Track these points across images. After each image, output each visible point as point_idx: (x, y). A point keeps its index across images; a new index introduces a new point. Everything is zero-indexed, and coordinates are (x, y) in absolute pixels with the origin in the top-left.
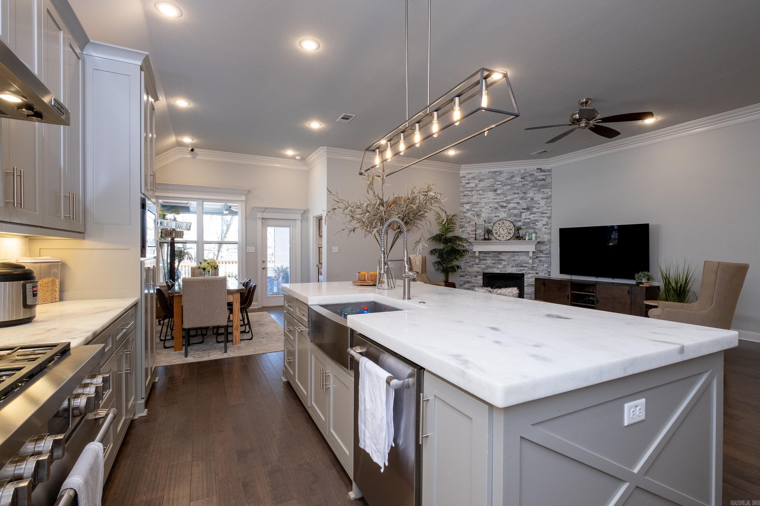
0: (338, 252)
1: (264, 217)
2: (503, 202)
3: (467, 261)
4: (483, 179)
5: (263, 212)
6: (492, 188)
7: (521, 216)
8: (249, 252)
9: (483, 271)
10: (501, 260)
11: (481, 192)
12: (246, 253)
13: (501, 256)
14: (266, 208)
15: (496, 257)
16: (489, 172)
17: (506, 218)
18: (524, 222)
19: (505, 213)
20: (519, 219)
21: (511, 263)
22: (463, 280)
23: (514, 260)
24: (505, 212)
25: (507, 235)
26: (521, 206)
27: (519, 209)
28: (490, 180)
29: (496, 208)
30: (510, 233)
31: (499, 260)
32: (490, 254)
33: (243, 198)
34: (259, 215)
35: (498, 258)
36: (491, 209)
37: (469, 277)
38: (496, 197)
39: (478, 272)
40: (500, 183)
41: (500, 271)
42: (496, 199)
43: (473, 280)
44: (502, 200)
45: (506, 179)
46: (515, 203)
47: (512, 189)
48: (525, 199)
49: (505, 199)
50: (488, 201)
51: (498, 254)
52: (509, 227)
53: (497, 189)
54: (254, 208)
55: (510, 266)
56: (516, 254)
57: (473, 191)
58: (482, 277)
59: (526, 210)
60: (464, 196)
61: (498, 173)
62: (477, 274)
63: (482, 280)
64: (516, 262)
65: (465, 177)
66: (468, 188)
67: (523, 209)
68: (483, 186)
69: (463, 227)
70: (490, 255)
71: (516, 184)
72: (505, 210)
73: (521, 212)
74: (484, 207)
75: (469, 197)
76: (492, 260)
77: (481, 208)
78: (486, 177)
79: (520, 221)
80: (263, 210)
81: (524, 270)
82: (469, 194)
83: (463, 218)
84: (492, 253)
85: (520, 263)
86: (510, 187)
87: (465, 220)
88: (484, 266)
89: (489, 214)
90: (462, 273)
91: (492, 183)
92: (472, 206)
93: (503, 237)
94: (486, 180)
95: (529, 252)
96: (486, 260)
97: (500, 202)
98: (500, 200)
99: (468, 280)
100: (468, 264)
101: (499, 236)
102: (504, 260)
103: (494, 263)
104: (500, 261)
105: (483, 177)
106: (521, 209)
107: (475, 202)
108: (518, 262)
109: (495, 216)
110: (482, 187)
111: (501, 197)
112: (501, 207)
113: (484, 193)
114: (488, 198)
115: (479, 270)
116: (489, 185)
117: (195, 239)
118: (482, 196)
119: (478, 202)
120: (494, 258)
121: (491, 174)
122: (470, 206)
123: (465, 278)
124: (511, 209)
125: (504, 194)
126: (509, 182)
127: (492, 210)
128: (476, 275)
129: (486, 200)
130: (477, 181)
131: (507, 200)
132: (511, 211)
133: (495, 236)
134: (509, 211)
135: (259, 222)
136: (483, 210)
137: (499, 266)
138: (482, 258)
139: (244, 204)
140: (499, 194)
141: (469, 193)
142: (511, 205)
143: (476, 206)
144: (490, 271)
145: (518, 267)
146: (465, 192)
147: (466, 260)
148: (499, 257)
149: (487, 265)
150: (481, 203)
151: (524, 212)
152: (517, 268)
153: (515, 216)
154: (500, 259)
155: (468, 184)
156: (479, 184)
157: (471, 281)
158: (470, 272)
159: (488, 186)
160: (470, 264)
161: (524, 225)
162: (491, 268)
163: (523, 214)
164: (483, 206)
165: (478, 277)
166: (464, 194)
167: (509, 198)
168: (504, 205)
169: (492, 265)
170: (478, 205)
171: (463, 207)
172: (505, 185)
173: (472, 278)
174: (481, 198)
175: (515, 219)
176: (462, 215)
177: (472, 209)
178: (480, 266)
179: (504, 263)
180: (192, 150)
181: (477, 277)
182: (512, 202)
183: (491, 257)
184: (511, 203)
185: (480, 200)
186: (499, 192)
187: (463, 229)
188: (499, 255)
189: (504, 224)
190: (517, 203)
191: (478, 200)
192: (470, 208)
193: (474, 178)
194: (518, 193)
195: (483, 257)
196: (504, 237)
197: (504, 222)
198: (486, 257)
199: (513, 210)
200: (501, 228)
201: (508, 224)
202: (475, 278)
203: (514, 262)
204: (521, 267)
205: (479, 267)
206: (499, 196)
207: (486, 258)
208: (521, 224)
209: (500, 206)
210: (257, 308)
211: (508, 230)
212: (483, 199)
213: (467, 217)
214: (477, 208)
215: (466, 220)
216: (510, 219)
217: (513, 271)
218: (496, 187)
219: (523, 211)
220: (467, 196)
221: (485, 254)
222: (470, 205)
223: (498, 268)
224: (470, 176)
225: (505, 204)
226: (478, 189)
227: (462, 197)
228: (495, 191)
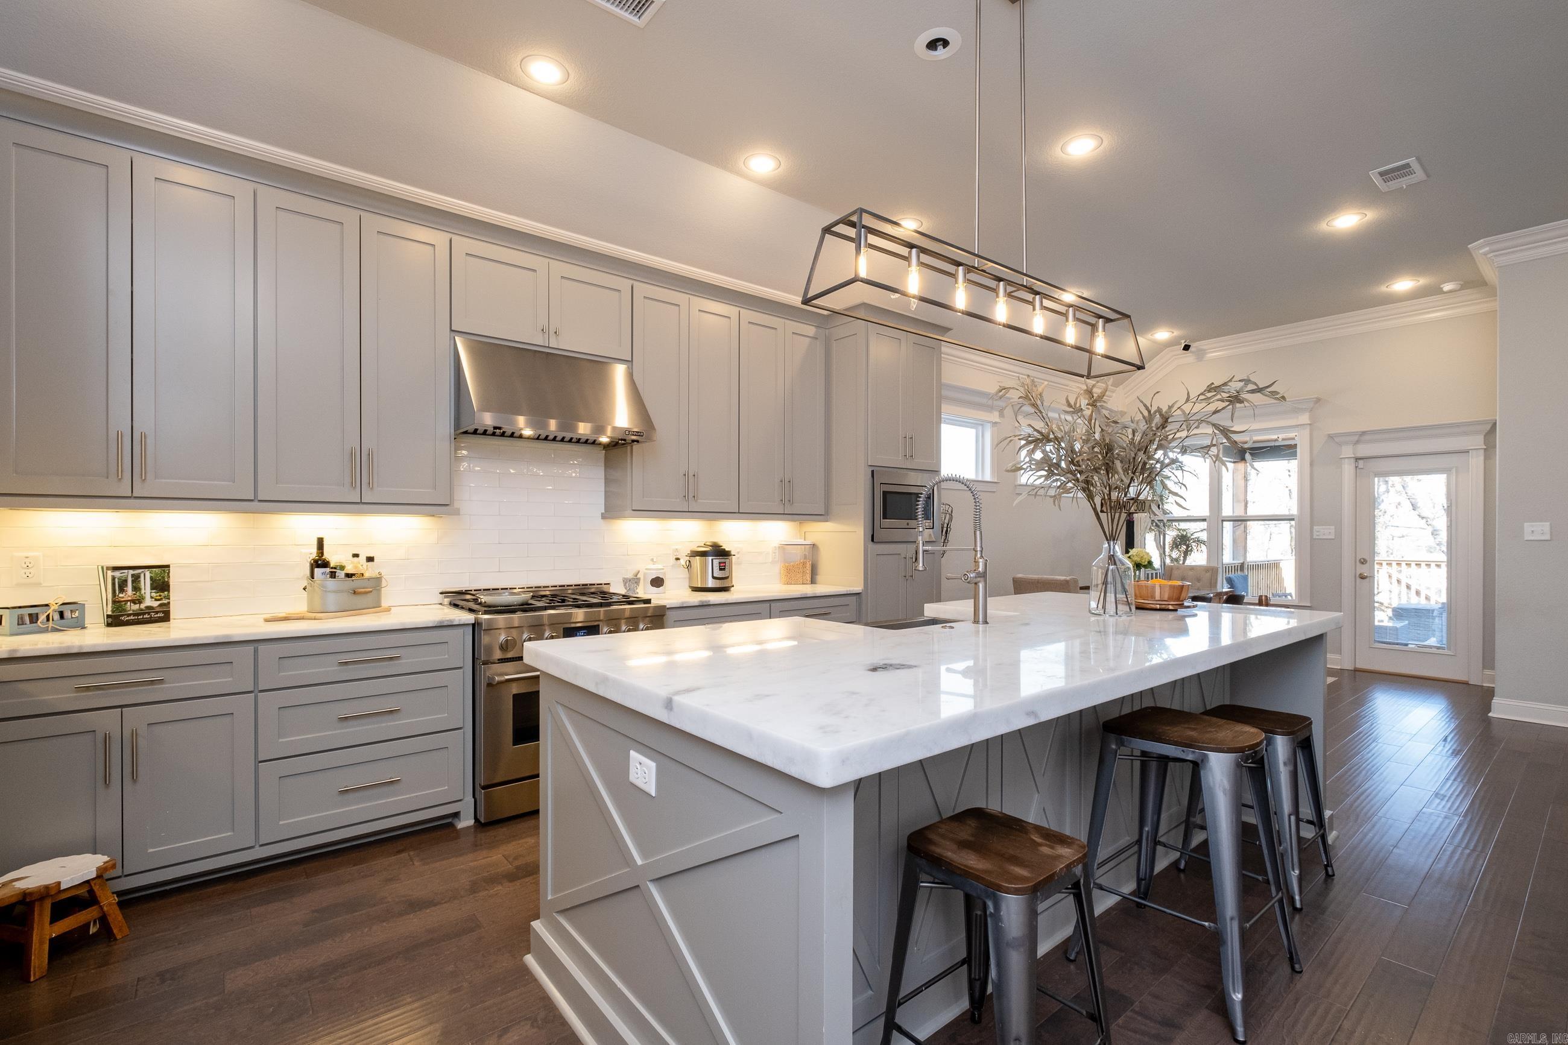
0: (1547, 537)
1: (1359, 455)
5: (1357, 442)
8: (1321, 537)
12: (1312, 539)
14: (1364, 433)
33: (1304, 418)
34: (1347, 451)
54: (1331, 437)
80: (1356, 438)
117: (1205, 512)
135: (1348, 469)
139: (1306, 432)
180: (1187, 348)
210: (1339, 668)
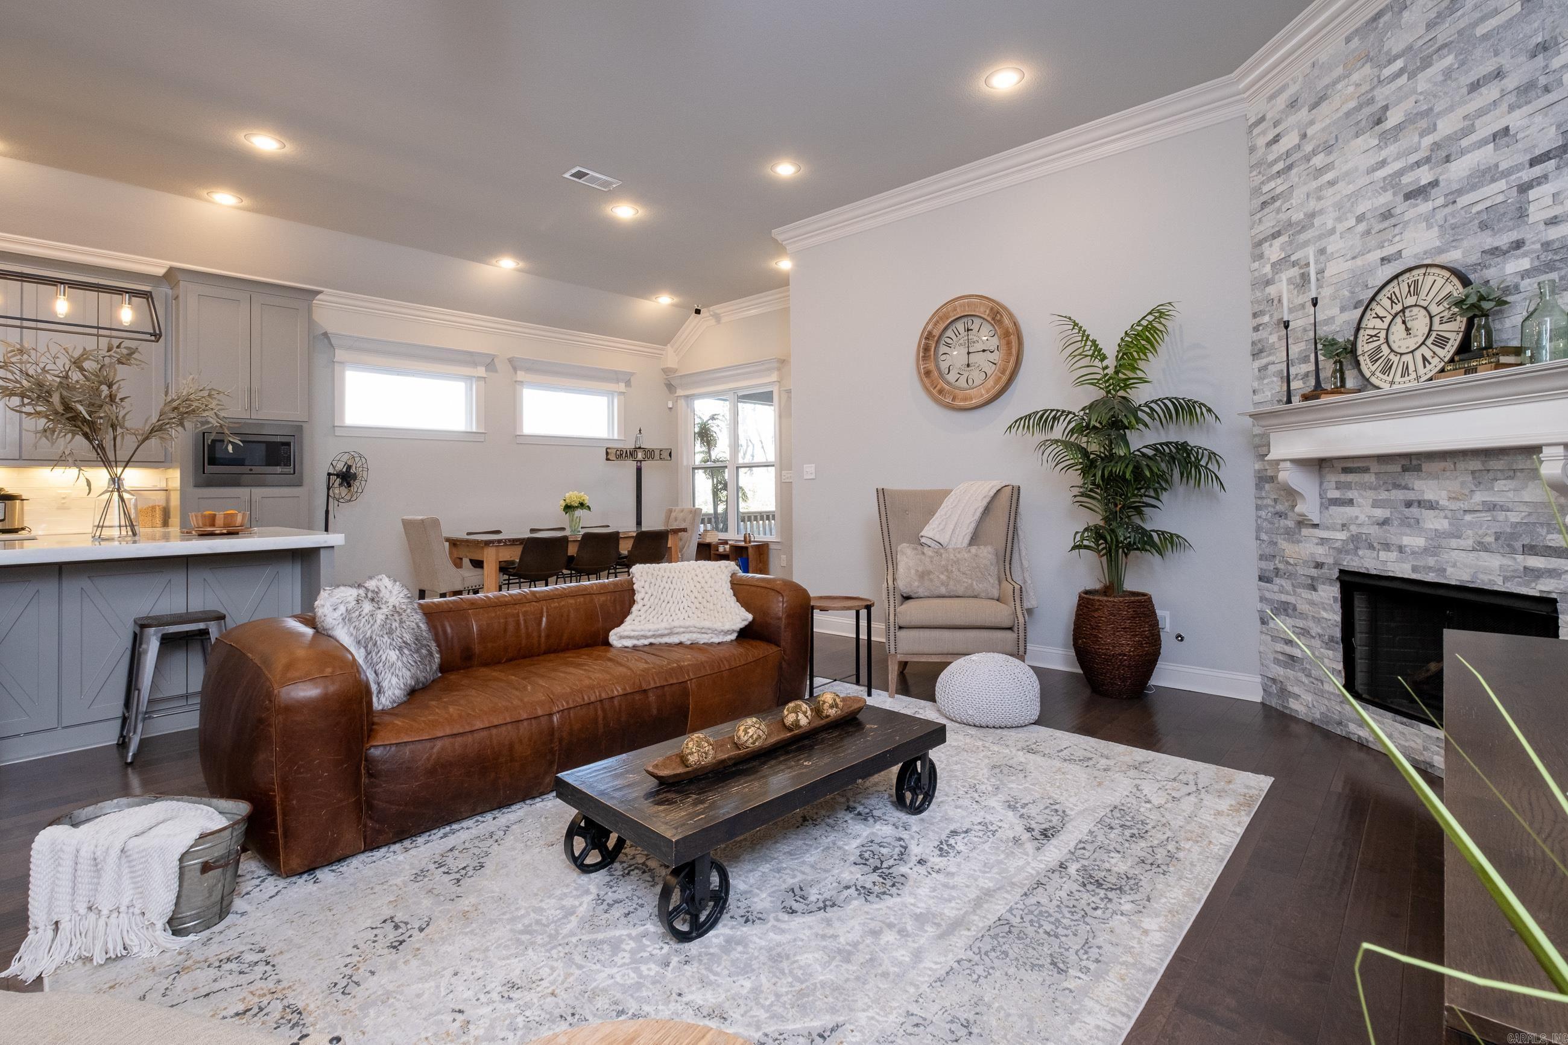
2: (1418, 164)
3: (1279, 508)
4: (1327, 87)
6: (1367, 111)
7: (1522, 214)
9: (1336, 564)
10: (1420, 503)
11: (1318, 161)
13: (1418, 484)
15: (1397, 486)
16: (1348, 40)
17: (1440, 251)
18: (1546, 245)
19: (1429, 227)
20: (1514, 236)
21: (1471, 525)
22: (1268, 595)
23: (1492, 507)
24: (1428, 219)
25: (1428, 355)
26: (1520, 145)
27: (1507, 174)
28: (1356, 77)
29: (1387, 215)
30: (1441, 342)
31: (1409, 504)
32: (1366, 470)
35: (1398, 495)
36: (1362, 227)
37: (1287, 585)
38: (1384, 154)
39: (1319, 565)
40: (1399, 64)
41: (1415, 569)
42: (1383, 163)
43: (1302, 599)
44: (1413, 158)
45: (1430, 26)
46: (1483, 143)
47: (1462, 63)
48: (1547, 89)
49: (1428, 141)
50: (1351, 188)
51: (1405, 469)
52: (1439, 304)
53: (1386, 108)
55: (1462, 543)
56: (1495, 464)
57: (1290, 168)
58: (1335, 591)
59: (1551, 164)
60: (1264, 204)
61: (1387, 17)
62: (1314, 572)
63: (1338, 607)
64: (1501, 516)
65: (1263, 119)
66: (1276, 161)
67: (1533, 163)
68: (1328, 121)
69: (1261, 351)
70: (1369, 478)
71: (1483, 19)
72: (1429, 205)
73: (1524, 188)
74: (1333, 231)
75: (1278, 204)
76: (1376, 504)
77: (1320, 237)
78: (1339, 71)
79: (1518, 244)
81: (1553, 573)
82: (1278, 190)
83: (1261, 308)
84: (1375, 467)
85: (1528, 526)
86: (1449, 60)
87: (1266, 319)
88: (1342, 536)
89: (1353, 258)
90: (1264, 565)
91: (1365, 87)
92: (1291, 243)
93: (1405, 371)
94: (1339, 86)
95: (1536, 449)
96: (1350, 502)
97: (1401, 173)
98: (1397, 166)
99: (1284, 598)
100: (1284, 523)
101: (1387, 369)
102: (1431, 506)
103: (1385, 522)
104: (1414, 511)
105: (1327, 80)
106: (1518, 168)
107: (1302, 216)
108: (1514, 517)
109: (1383, 259)
110: (1323, 130)
111: (1410, 138)
112: (1408, 196)
113: (1331, 158)
114: (1347, 173)
115: (1321, 553)
116: (1352, 104)
118: (1329, 176)
119: (1312, 215)
120: (1384, 495)
121: (1356, 42)
122: (1282, 249)
123: (1276, 588)
124: (1460, 192)
125: (1425, 118)
126: (1446, 32)
127: (1368, 232)
128: (1312, 578)
129: (1345, 189)
130: (1303, 114)
131: (1436, 146)
132: (1464, 201)
133: (1363, 367)
134: (1449, 209)
136: (1334, 245)
137: (1406, 541)
138: (1334, 494)
140: (1399, 127)
141: (1278, 186)
142: (1459, 169)
143: (1303, 237)
144: (1368, 562)
145: (1514, 551)
146: (1266, 189)
147: (1275, 500)
148: (1406, 488)
149: (1354, 529)
150: (1321, 212)
151: (1544, 179)
152: (1506, 561)
153: (1484, 226)
154: (1411, 496)
155: (1275, 147)
156: (1312, 123)
157: (1295, 609)
158: (1288, 563)
159: (1348, 114)
160: (1290, 523)
161: (1550, 267)
162: (1371, 547)
163: (1532, 194)
164: (1329, 226)
165: (1320, 587)
166: (1263, 199)
167: (1446, 126)
168: (1423, 182)
169: (1374, 531)
170: (1312, 225)
171: (1261, 256)
172: (1426, 63)
173: (1298, 590)
174: (1320, 188)
175: (1489, 241)
176: (1258, 294)
177: (1293, 258)
178: (1324, 534)
179: (1434, 522)
181: (1314, 589)
182: (1465, 143)
183: (1364, 487)
184: (1463, 152)
185: (1319, 198)
186: (1394, 118)
187: (1264, 361)
188: (1408, 478)
189: (1417, 293)
190: (1495, 136)
191: (1313, 205)
192: (1283, 256)
193: (1293, 105)
194: (1499, 74)
195: (1339, 486)
196: (1411, 368)
197: (1416, 282)
198: (1348, 486)
199: (1473, 187)
200: (1399, 320)
201: (1440, 282)
202: (1306, 594)
203: (1486, 516)
204: (1531, 550)
205: (1323, 541)
206: (1396, 141)
207: (1350, 495)
208: (1525, 264)
209: (1400, 198)
211: (1436, 320)
212: (1331, 191)
213: (1276, 302)
214: (1306, 244)
215: (1271, 316)
216: (1454, 257)
217: (1486, 578)
218: (1382, 94)
219: (1537, 171)
220: (1274, 199)
221: (1346, 470)
222: (1283, 239)
223: (1401, 549)
224: (1281, 101)
225: (1425, 175)
226: (1308, 148)
227: (1259, 215)
228: (1379, 122)
